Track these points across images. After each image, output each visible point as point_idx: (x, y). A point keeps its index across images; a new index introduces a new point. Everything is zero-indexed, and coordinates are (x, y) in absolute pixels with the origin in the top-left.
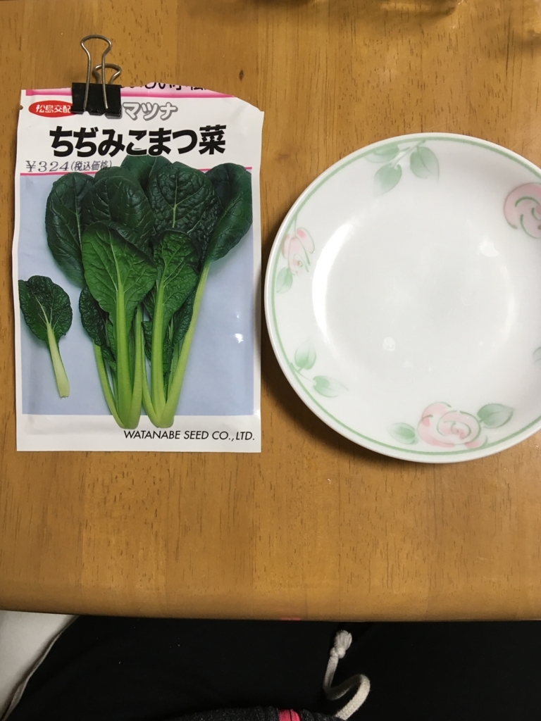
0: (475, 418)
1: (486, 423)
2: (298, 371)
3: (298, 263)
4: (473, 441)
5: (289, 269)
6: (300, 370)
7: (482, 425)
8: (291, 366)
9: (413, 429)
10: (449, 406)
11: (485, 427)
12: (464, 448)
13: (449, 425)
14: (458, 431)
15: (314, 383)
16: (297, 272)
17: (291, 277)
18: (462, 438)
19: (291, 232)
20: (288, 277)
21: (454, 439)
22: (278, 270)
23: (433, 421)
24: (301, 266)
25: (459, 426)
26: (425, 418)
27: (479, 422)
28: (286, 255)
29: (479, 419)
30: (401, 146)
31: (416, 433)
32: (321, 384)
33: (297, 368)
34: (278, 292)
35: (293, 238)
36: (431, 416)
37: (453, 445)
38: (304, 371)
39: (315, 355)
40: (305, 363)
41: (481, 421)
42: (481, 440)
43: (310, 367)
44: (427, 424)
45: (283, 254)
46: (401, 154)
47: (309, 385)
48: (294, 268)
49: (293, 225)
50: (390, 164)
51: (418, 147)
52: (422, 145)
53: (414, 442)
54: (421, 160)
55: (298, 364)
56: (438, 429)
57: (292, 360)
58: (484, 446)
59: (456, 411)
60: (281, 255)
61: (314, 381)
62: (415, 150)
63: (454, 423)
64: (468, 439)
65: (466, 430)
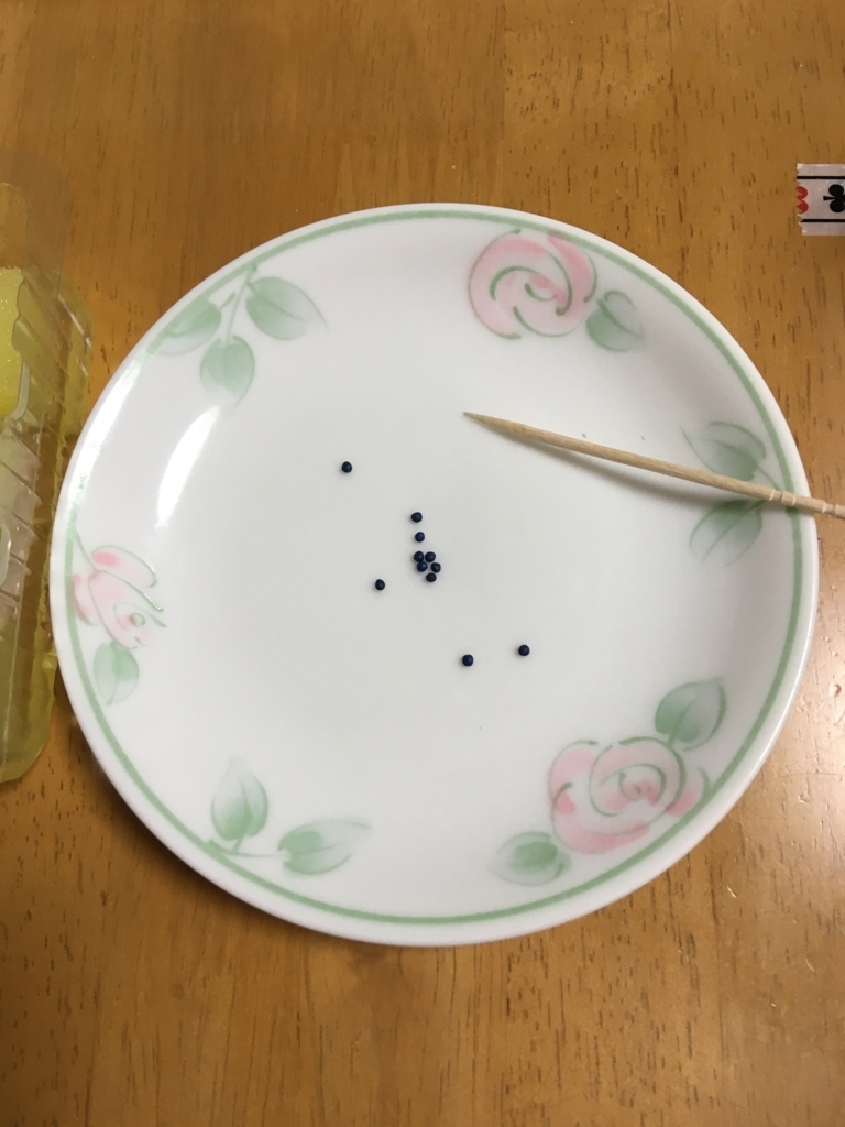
0: (657, 740)
1: (685, 740)
2: (235, 852)
3: (132, 620)
4: (679, 793)
5: (115, 644)
6: (237, 846)
7: (679, 746)
8: (212, 849)
9: (546, 835)
10: (592, 743)
11: (687, 749)
12: (669, 821)
13: (612, 786)
14: (638, 790)
15: (285, 856)
16: (137, 640)
17: (131, 657)
18: (655, 799)
19: (81, 567)
20: (122, 661)
21: (640, 810)
22: (88, 658)
23: (578, 794)
24: (143, 622)
25: (636, 776)
26: (559, 797)
27: (669, 745)
28: (93, 618)
29: (665, 738)
30: (218, 299)
31: (554, 841)
32: (304, 849)
33: (229, 845)
34: (109, 703)
35: (94, 576)
36: (567, 786)
37: (641, 828)
38: (250, 844)
39: (263, 791)
40: (244, 820)
41: (671, 740)
42: (695, 785)
43: (262, 824)
44: (570, 808)
45: (83, 617)
46: (226, 313)
47: (273, 869)
48: (128, 637)
49: (76, 552)
50: (218, 341)
51: (248, 284)
52: (255, 277)
53: (561, 868)
54: (269, 307)
55: (226, 836)
56: (595, 808)
57: (207, 832)
58: (710, 792)
59: (611, 747)
60: (79, 622)
61: (284, 852)
62: (248, 293)
63: (623, 776)
64: (667, 798)
65: (653, 777)
